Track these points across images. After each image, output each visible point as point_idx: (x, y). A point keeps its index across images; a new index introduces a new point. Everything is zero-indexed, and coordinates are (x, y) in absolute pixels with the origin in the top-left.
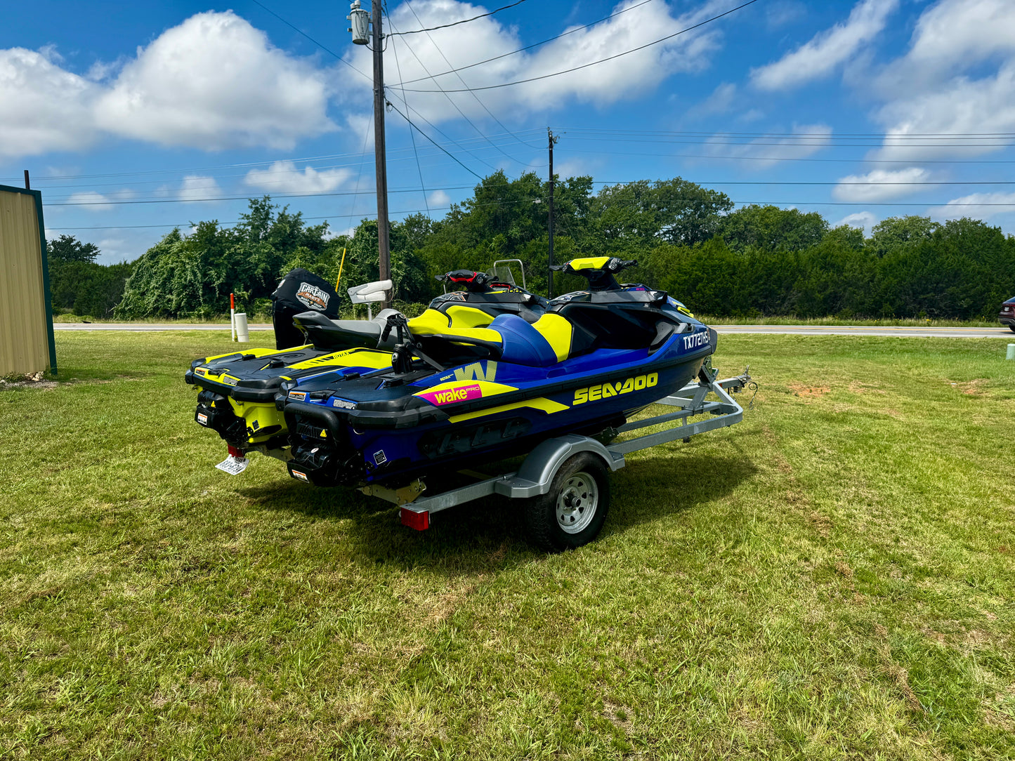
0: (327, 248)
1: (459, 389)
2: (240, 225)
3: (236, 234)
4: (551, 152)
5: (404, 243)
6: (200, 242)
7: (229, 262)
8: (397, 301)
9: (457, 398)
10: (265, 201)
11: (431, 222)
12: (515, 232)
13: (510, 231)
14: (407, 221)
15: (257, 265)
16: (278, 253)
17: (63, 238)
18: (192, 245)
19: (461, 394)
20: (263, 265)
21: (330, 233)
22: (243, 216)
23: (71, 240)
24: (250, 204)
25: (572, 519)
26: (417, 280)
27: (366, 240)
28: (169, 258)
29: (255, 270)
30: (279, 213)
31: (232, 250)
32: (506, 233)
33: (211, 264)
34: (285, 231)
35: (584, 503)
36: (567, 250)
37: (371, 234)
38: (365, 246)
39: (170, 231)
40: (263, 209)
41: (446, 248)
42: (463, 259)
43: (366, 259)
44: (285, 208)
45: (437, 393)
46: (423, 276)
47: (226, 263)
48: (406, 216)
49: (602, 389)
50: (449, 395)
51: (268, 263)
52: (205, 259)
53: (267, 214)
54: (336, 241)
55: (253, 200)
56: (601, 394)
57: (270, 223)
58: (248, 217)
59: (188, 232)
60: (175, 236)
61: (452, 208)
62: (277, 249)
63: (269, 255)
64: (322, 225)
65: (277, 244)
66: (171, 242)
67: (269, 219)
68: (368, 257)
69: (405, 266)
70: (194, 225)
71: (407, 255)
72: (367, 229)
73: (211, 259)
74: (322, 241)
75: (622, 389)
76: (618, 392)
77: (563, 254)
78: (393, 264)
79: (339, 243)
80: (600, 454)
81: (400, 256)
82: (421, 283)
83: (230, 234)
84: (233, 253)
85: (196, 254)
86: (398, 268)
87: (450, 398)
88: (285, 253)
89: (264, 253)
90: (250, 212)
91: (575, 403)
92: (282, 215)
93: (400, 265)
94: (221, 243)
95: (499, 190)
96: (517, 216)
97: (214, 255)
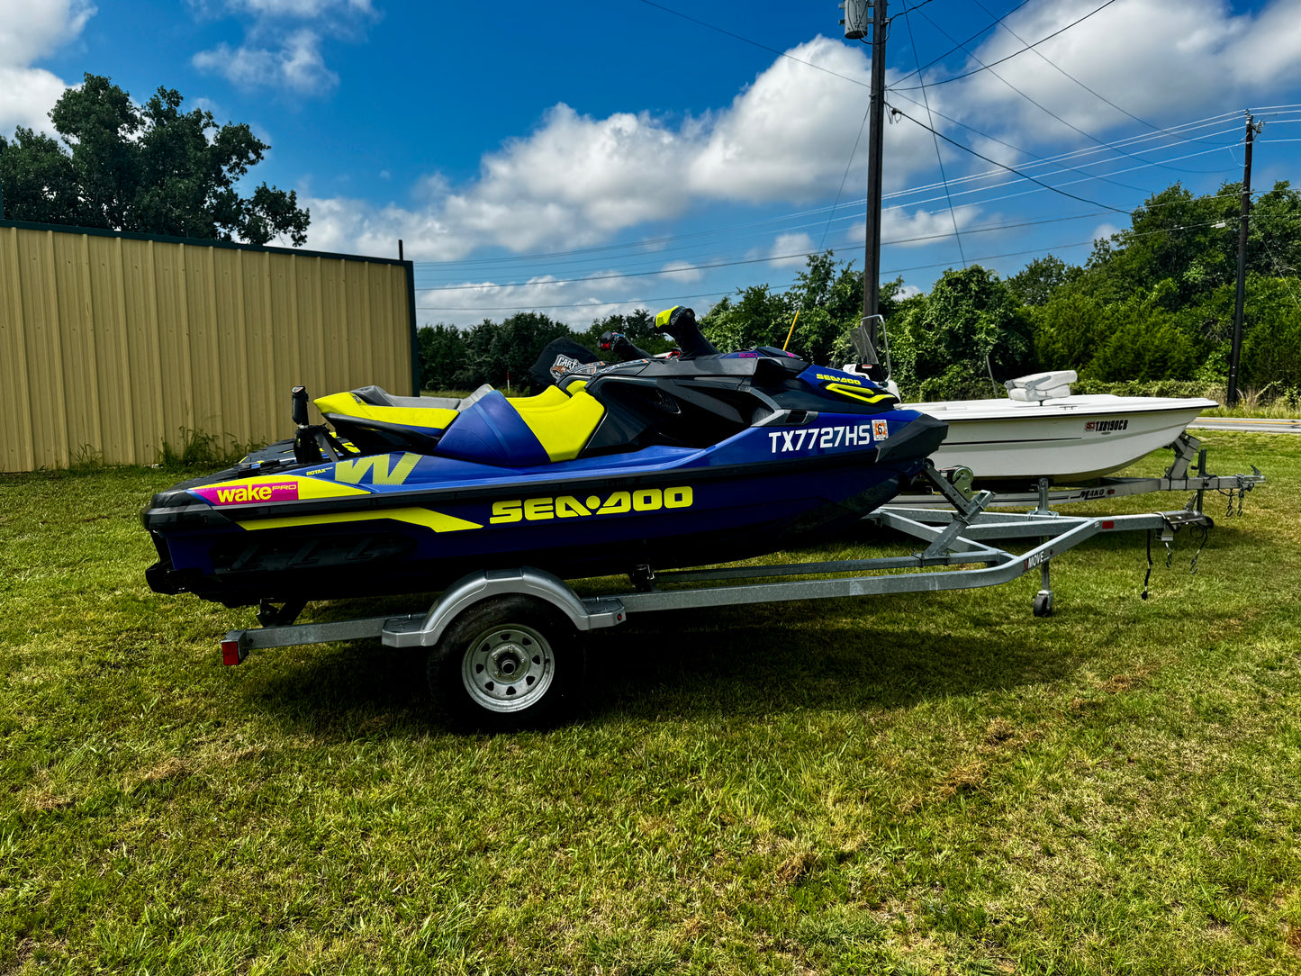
0: (897, 311)
1: (261, 486)
2: (794, 288)
3: (786, 300)
4: (1249, 148)
5: (1000, 298)
6: (746, 311)
7: (774, 336)
8: (983, 380)
9: (253, 497)
10: (826, 257)
11: (1066, 268)
12: (1194, 273)
13: (1186, 274)
14: (1031, 269)
15: (807, 337)
16: (834, 322)
17: (638, 313)
18: (738, 316)
19: (261, 493)
20: (813, 337)
21: (903, 292)
22: (798, 276)
23: (644, 315)
24: (808, 261)
25: (511, 691)
26: (1017, 350)
27: (947, 297)
28: (713, 331)
29: (804, 344)
30: (842, 271)
31: (779, 320)
32: (1178, 278)
33: (754, 338)
34: (846, 293)
35: (535, 671)
36: (1287, 298)
37: (954, 290)
38: (945, 306)
39: (719, 300)
40: (823, 266)
41: (1074, 304)
42: (1099, 319)
43: (944, 323)
44: (850, 264)
45: (223, 489)
46: (1025, 345)
47: (770, 336)
48: (1030, 262)
49: (554, 504)
50: (241, 492)
51: (820, 334)
52: (748, 331)
53: (828, 273)
54: (911, 302)
55: (812, 256)
56: (554, 511)
57: (830, 283)
58: (805, 277)
59: (736, 300)
60: (724, 306)
61: (1096, 245)
62: (834, 316)
63: (823, 324)
64: (894, 281)
65: (835, 309)
66: (717, 313)
67: (830, 278)
68: (946, 320)
69: (997, 330)
70: (741, 292)
71: (1005, 315)
72: (949, 283)
73: (755, 332)
74: (893, 303)
75: (601, 506)
76: (594, 512)
77: (1280, 306)
78: (982, 328)
79: (914, 303)
80: (552, 601)
81: (993, 317)
82: (1021, 353)
83: (780, 300)
84: (780, 324)
85: (739, 327)
86: (988, 334)
87: (241, 497)
88: (843, 321)
89: (816, 322)
90: (808, 271)
91: (493, 521)
92: (845, 273)
93: (993, 330)
94: (768, 311)
95: (1172, 212)
96: (1201, 248)
97: (759, 327)
